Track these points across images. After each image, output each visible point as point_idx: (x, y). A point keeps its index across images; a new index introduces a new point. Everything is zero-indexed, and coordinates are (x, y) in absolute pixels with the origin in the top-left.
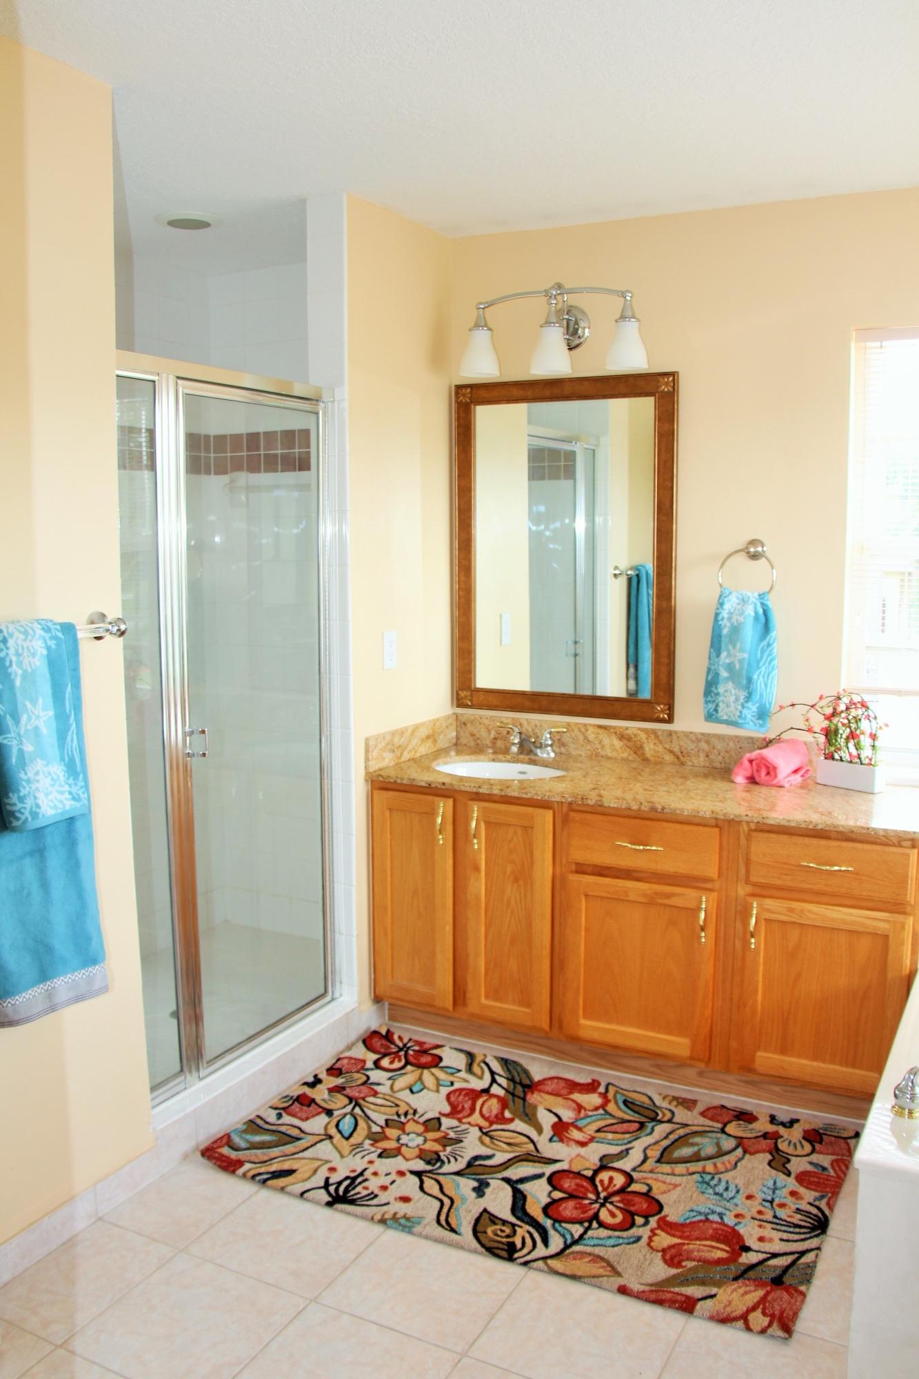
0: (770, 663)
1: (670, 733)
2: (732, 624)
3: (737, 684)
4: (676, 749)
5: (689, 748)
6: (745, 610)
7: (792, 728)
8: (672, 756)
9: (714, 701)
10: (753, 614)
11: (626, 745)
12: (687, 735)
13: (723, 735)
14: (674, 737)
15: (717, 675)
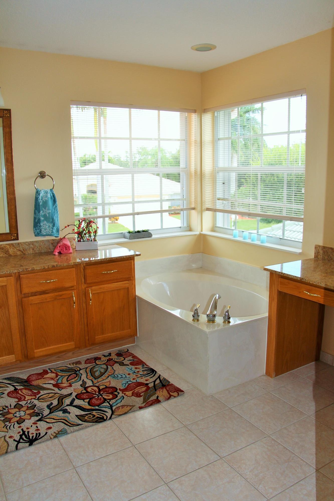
0: (57, 213)
1: (19, 244)
2: (43, 201)
3: (48, 222)
4: (22, 249)
5: (26, 248)
6: (47, 195)
7: (69, 233)
8: (20, 252)
9: (39, 229)
10: (50, 197)
11: (2, 251)
12: (25, 243)
13: (38, 241)
14: (20, 245)
15: (39, 219)
